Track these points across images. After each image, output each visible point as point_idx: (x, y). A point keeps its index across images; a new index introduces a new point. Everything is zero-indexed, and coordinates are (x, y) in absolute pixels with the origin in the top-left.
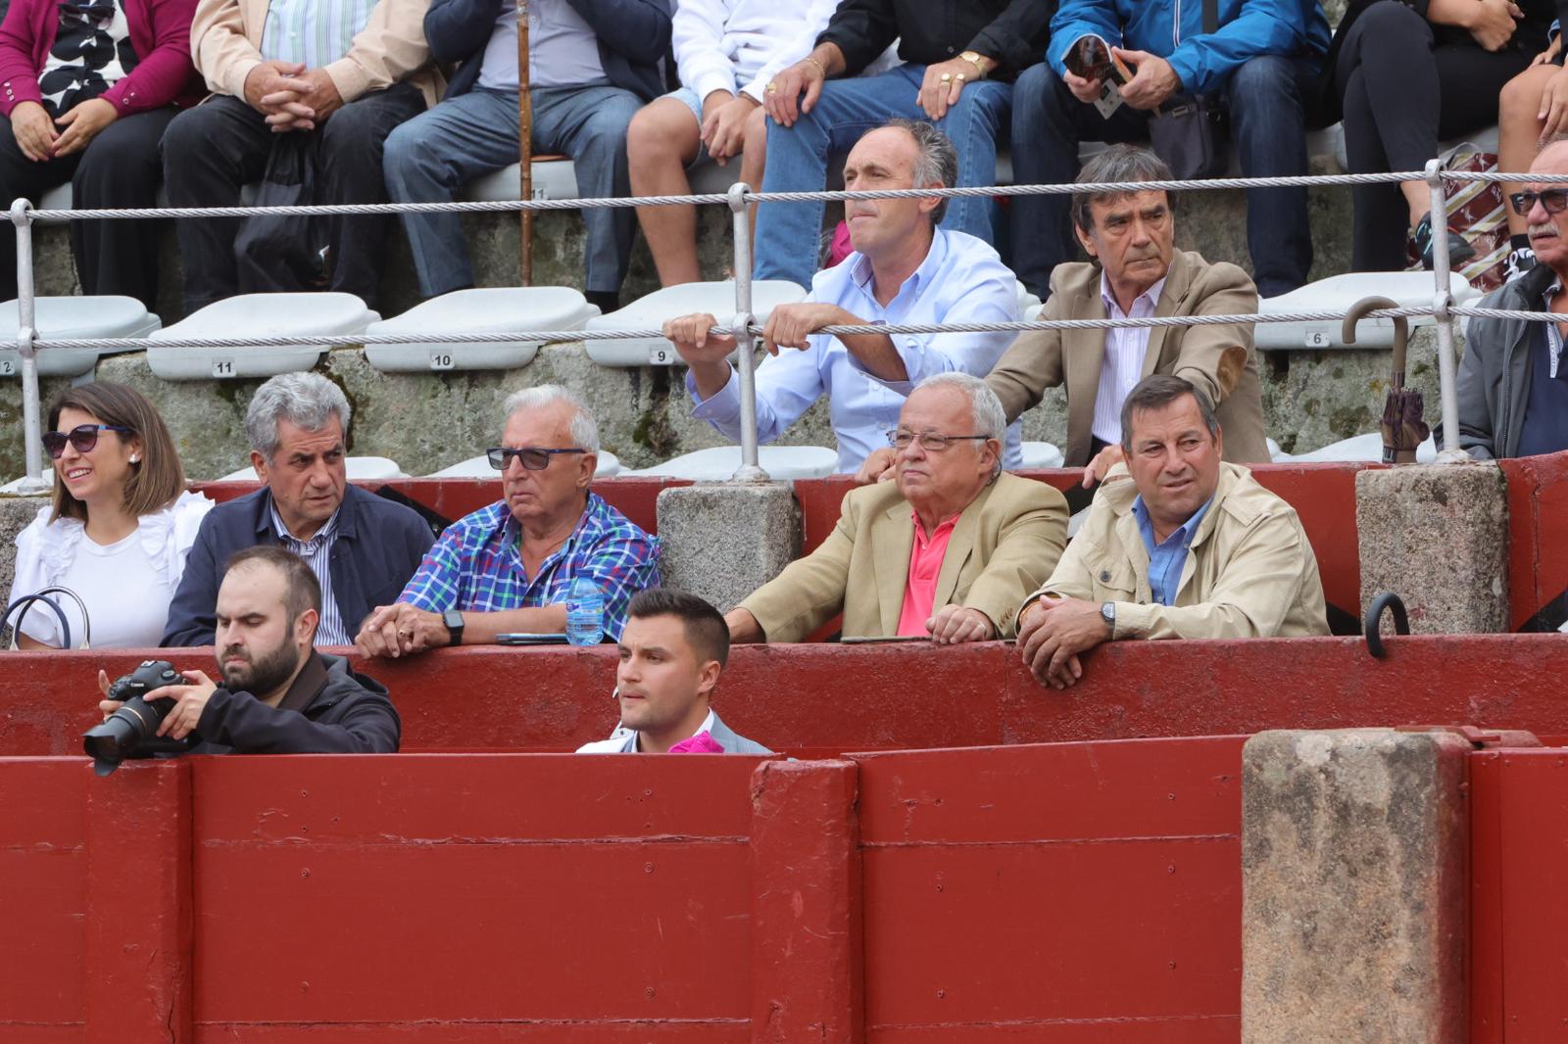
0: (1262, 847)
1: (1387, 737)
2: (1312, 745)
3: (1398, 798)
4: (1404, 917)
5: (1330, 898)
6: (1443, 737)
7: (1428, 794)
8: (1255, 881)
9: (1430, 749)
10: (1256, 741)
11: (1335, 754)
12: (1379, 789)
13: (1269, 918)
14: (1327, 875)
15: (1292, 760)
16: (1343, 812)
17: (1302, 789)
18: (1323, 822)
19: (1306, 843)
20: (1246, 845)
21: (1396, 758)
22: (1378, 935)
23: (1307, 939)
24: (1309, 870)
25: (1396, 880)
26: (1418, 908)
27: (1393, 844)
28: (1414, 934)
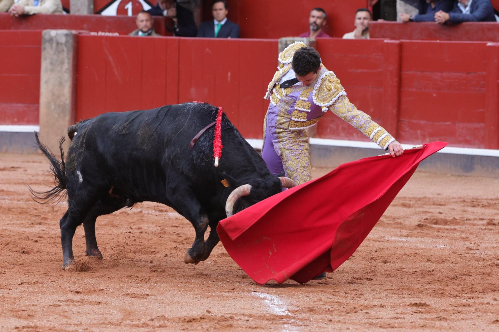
0: (45, 49)
1: (65, 31)
2: (53, 33)
3: (67, 42)
4: (66, 61)
5: (55, 57)
6: (74, 32)
7: (71, 41)
8: (44, 54)
9: (71, 34)
10: (45, 32)
11: (57, 34)
12: (63, 40)
13: (45, 59)
14: (55, 53)
15: (50, 35)
16: (58, 43)
17: (51, 40)
18: (54, 45)
19: (52, 48)
20: (42, 47)
21: (66, 35)
22: (62, 63)
23: (52, 64)
24: (52, 52)
25: (65, 54)
26: (69, 59)
27: (65, 49)
28: (68, 63)
